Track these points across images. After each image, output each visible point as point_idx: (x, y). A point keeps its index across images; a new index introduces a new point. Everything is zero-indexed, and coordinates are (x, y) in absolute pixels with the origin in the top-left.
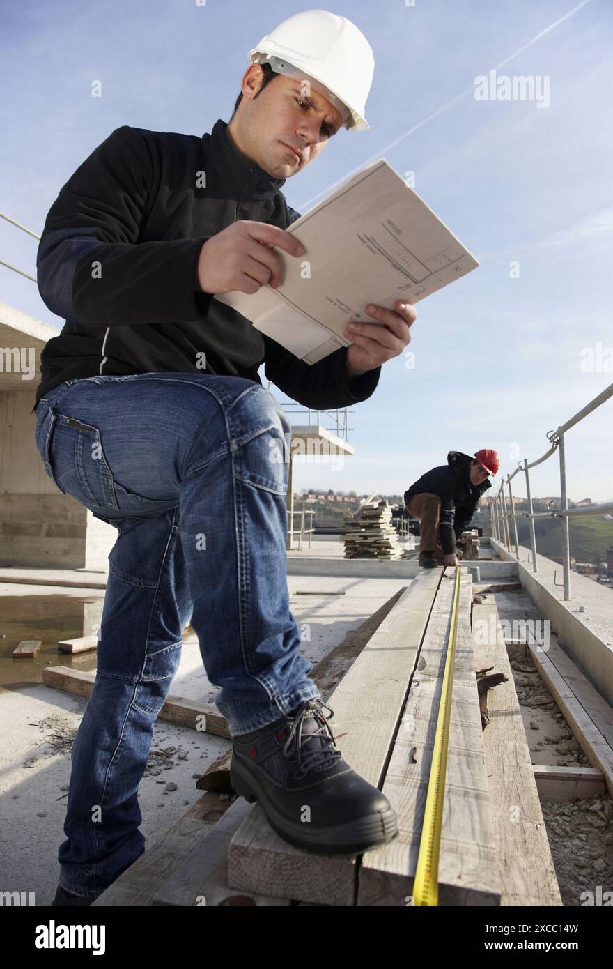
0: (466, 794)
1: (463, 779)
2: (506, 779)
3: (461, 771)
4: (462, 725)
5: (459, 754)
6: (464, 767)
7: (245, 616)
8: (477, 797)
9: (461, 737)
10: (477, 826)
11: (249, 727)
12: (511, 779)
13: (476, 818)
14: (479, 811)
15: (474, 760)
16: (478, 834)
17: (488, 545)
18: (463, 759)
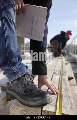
0: (66, 96)
1: (65, 94)
2: (74, 98)
3: (65, 92)
4: (65, 84)
5: (64, 89)
6: (66, 91)
7: (8, 51)
8: (69, 97)
9: (65, 86)
10: (69, 103)
11: (11, 80)
12: (75, 98)
13: (69, 101)
14: (70, 100)
15: (68, 90)
16: (70, 104)
17: (68, 54)
18: (65, 90)
